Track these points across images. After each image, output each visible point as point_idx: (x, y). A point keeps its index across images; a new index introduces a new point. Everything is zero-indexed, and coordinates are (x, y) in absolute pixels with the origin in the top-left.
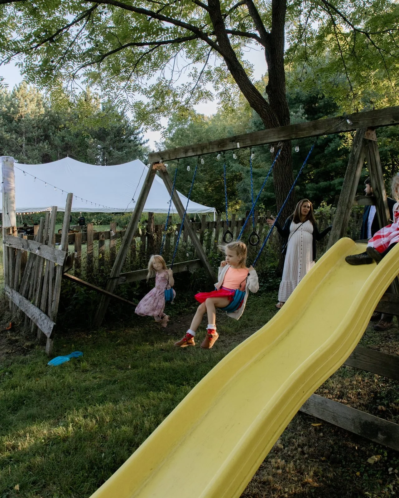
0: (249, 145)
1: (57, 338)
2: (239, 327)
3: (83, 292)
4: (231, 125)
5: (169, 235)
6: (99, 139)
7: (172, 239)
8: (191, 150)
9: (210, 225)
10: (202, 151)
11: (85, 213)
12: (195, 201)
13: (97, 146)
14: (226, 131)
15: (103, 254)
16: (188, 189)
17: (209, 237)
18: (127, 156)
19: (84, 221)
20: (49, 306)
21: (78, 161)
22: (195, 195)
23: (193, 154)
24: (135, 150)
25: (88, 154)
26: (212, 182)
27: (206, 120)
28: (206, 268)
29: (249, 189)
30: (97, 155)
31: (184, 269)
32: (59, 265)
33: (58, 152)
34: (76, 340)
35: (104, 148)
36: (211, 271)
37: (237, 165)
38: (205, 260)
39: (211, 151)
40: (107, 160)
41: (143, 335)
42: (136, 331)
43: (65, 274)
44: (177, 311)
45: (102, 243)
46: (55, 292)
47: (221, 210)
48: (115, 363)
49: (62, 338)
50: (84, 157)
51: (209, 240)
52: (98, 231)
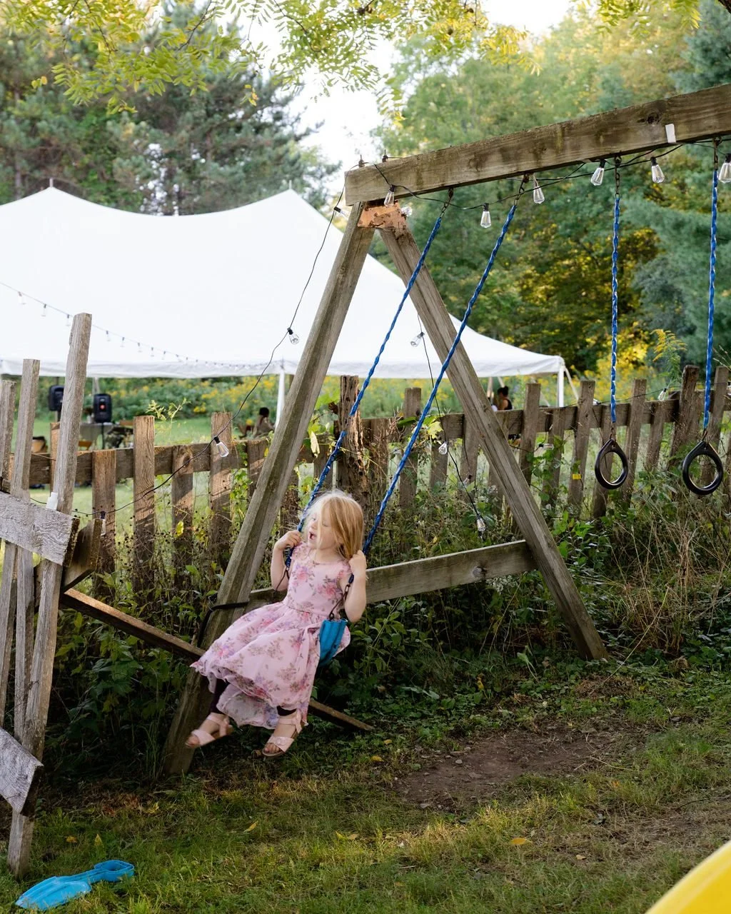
0: (710, 132)
1: (44, 813)
2: (674, 788)
3: (127, 654)
4: (615, 58)
5: (413, 456)
6: (155, 123)
7: (424, 471)
8: (496, 157)
9: (556, 416)
10: (537, 156)
11: (110, 381)
12: (488, 334)
13: (146, 147)
14: (598, 79)
15: (188, 523)
16: (463, 291)
17: (554, 463)
18: (248, 179)
19: (109, 409)
20: (18, 702)
21: (85, 198)
22: (488, 311)
23: (506, 171)
24: (279, 160)
25: (116, 178)
26: (548, 264)
27: (526, 45)
28: (549, 572)
29: (682, 287)
30: (148, 177)
31: (470, 575)
32: (49, 562)
33: (15, 171)
34: (108, 820)
35: (170, 155)
36: (564, 584)
37: (639, 202)
38: (544, 544)
39: (569, 157)
40: (180, 197)
41: (335, 806)
42: (311, 793)
43: (71, 592)
44: (448, 723)
45: (183, 485)
46: (36, 656)
47: (580, 363)
48: (244, 904)
49: (60, 813)
50: (103, 187)
51: (552, 473)
52: (168, 443)
